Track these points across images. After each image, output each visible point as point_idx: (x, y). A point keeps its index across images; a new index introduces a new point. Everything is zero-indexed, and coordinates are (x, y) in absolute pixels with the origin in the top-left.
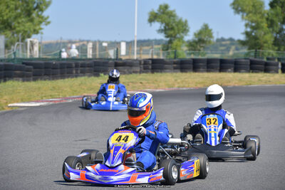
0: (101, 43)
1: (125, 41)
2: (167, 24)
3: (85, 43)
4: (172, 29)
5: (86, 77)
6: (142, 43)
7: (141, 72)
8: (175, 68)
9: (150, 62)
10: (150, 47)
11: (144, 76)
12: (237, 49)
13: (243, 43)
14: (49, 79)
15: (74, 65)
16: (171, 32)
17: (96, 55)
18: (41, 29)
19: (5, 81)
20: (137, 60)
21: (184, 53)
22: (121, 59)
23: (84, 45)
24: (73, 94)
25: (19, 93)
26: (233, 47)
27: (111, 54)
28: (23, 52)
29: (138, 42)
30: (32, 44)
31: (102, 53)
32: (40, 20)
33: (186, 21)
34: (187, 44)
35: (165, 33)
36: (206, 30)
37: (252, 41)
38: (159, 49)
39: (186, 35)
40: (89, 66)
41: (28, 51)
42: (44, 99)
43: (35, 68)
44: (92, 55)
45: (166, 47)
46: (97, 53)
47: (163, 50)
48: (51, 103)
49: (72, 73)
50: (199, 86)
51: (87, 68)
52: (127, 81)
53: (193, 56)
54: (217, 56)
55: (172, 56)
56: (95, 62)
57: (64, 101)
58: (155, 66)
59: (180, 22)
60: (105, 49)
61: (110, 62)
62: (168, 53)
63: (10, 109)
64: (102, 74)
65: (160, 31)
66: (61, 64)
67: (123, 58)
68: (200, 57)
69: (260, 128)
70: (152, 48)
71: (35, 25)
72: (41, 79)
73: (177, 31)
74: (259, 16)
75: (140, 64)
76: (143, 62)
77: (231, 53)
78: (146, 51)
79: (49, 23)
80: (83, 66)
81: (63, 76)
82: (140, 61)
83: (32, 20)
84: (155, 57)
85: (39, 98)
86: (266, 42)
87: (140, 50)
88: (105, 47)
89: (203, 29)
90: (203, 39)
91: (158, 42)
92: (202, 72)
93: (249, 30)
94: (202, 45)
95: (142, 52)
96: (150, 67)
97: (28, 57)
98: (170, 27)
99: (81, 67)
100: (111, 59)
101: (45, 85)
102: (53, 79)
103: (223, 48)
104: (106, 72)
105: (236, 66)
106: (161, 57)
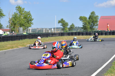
0: (47, 29)
1: (53, 28)
2: (63, 24)
4: (64, 25)
5: (45, 38)
6: (57, 28)
7: (58, 36)
8: (67, 35)
11: (59, 37)
12: (80, 29)
13: (82, 28)
16: (64, 26)
18: (31, 26)
19: (25, 39)
25: (29, 42)
26: (79, 29)
27: (50, 31)
29: (56, 28)
30: (30, 30)
32: (31, 23)
33: (68, 23)
34: (68, 28)
36: (73, 25)
37: (84, 28)
38: (61, 30)
39: (68, 26)
40: (45, 35)
43: (32, 36)
44: (45, 32)
45: (63, 29)
52: (55, 38)
56: (47, 34)
58: (62, 34)
59: (66, 23)
60: (48, 30)
62: (64, 31)
63: (27, 46)
65: (61, 25)
66: (39, 35)
67: (53, 33)
68: (72, 32)
72: (34, 38)
74: (86, 21)
77: (79, 31)
79: (33, 24)
80: (44, 35)
82: (58, 33)
83: (29, 24)
86: (88, 28)
87: (57, 30)
90: (72, 27)
92: (74, 36)
93: (84, 25)
94: (72, 29)
97: (29, 33)
100: (50, 33)
103: (77, 29)
104: (49, 36)
105: (82, 34)
106: (62, 32)
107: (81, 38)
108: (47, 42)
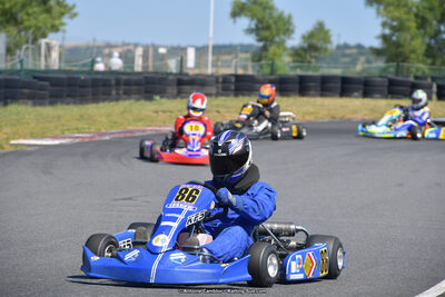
0: (155, 48)
1: (192, 46)
2: (260, 21)
3: (131, 47)
4: (268, 28)
5: (132, 101)
6: (218, 49)
7: (217, 95)
9: (233, 79)
10: (233, 55)
11: (222, 100)
12: (368, 62)
13: (377, 52)
14: (75, 103)
15: (113, 82)
16: (266, 34)
17: (147, 67)
18: (63, 24)
19: (6, 104)
20: (212, 75)
21: (286, 66)
22: (187, 75)
23: (129, 51)
24: (112, 127)
25: (27, 123)
26: (362, 59)
27: (172, 66)
28: (34, 59)
29: (215, 47)
30: (49, 48)
31: (158, 63)
32: (62, 10)
33: (290, 17)
34: (290, 52)
35: (257, 35)
36: (320, 31)
37: (392, 50)
38: (247, 59)
39: (289, 38)
40: (138, 83)
41: (43, 58)
42: (67, 134)
43: (52, 85)
44: (143, 67)
45: (259, 56)
46: (151, 63)
47: (253, 61)
48: (77, 140)
49: (110, 94)
50: (308, 118)
51: (134, 87)
53: (299, 72)
54: (337, 72)
55: (267, 70)
56: (146, 78)
57: (97, 138)
58: (241, 86)
59: (280, 17)
60: (163, 57)
61: (171, 77)
62: (261, 67)
63: (12, 149)
64: (157, 98)
65: (249, 31)
67: (191, 73)
68: (310, 73)
69: (401, 185)
70: (236, 57)
71: (53, 18)
72: (62, 103)
73: (274, 32)
74: (403, 10)
75: (217, 82)
76: (221, 80)
77: (359, 67)
78: (226, 61)
79: (75, 15)
80: (128, 83)
81: (96, 98)
82: (217, 78)
83: (48, 11)
84: (240, 72)
85: (58, 132)
86: (413, 51)
87: (217, 60)
88: (163, 55)
89: (316, 29)
90: (315, 44)
91: (245, 48)
92: (314, 96)
93: (387, 31)
94: (313, 54)
95: (220, 63)
96: (233, 87)
97: (43, 67)
98: (265, 24)
99: (125, 84)
100: (171, 74)
101: (68, 112)
102: (81, 103)
103: (347, 60)
104: (162, 94)
105: (367, 88)
106: (250, 72)
107: (355, 112)
108: (140, 126)
